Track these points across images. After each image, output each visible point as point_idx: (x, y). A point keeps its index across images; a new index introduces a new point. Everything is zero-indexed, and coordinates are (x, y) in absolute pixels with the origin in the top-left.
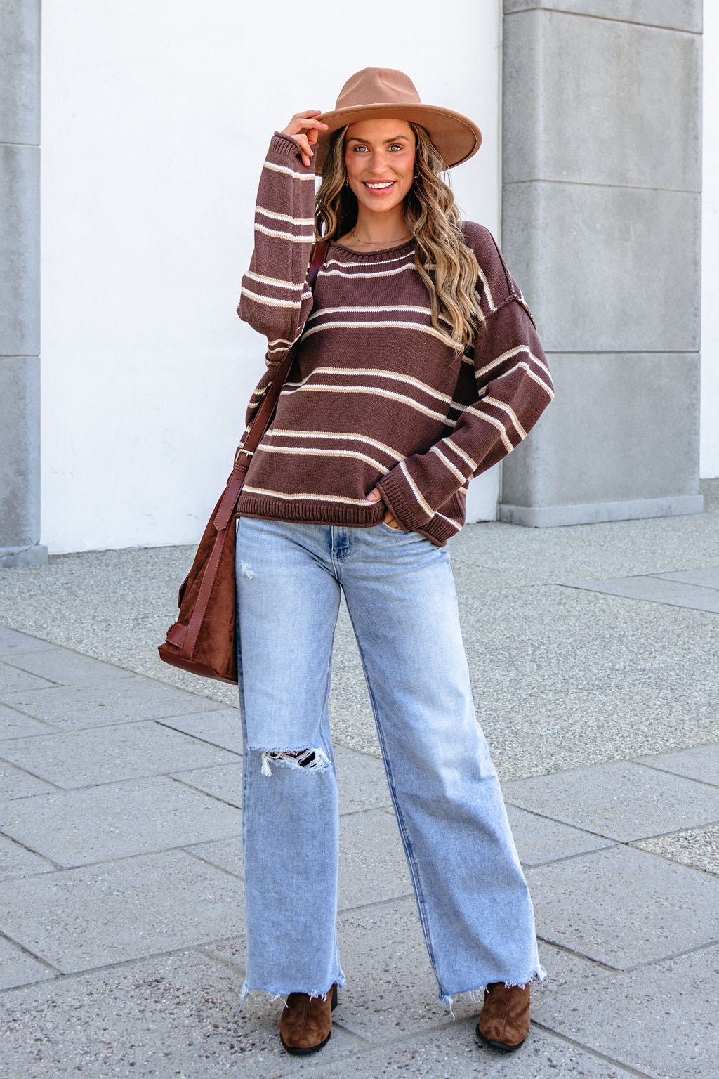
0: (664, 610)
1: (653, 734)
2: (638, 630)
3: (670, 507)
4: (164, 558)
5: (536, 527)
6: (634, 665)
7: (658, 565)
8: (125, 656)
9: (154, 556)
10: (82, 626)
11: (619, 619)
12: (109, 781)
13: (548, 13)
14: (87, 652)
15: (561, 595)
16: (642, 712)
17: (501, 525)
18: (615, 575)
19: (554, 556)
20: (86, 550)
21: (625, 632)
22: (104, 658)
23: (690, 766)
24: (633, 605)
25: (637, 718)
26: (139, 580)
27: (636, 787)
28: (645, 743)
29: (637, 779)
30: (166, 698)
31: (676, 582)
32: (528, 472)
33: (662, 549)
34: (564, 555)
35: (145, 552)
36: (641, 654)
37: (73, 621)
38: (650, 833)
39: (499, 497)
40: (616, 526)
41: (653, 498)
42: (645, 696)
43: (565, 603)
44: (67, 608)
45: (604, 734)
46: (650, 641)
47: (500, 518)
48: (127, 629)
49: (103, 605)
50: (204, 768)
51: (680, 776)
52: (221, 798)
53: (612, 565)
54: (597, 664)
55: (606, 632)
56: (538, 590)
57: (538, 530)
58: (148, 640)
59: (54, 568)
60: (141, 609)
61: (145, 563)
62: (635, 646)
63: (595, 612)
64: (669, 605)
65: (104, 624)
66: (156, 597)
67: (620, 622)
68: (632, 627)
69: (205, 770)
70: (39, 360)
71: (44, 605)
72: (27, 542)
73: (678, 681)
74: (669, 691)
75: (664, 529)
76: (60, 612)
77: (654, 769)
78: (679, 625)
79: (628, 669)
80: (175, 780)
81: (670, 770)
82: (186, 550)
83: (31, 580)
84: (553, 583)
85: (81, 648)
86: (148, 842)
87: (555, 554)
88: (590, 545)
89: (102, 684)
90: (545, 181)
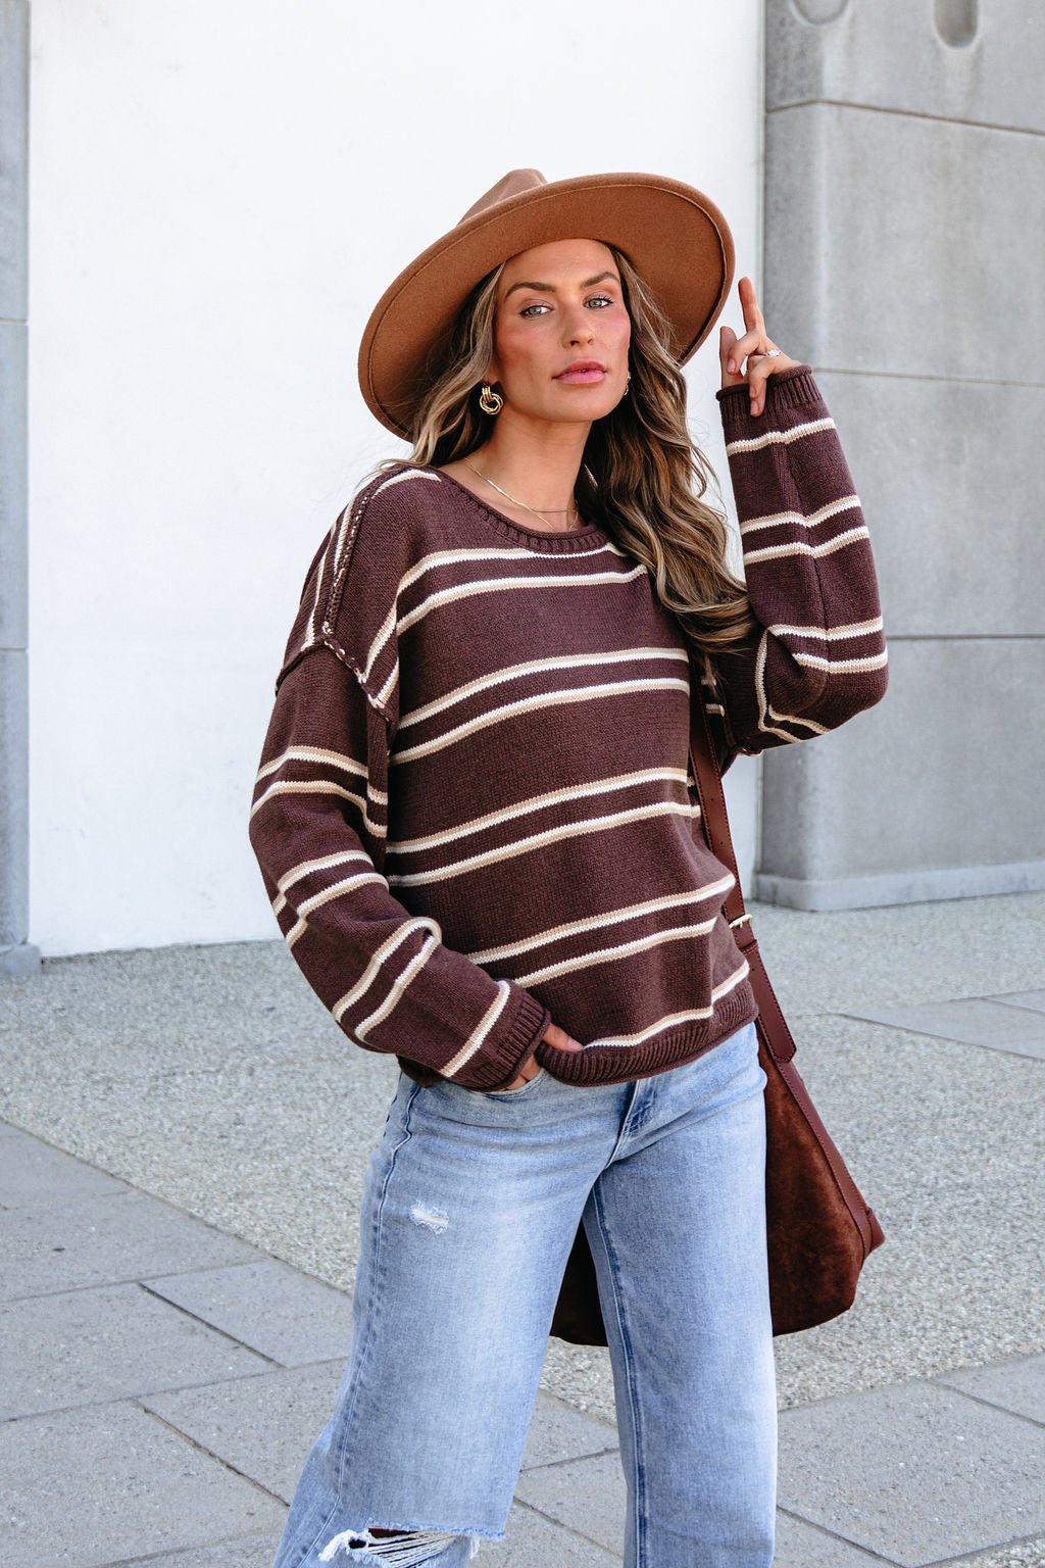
0: (1008, 1064)
1: (975, 1323)
2: (963, 1103)
3: (1025, 878)
4: (224, 963)
5: (813, 911)
6: (952, 1176)
7: (1002, 981)
8: (121, 1150)
9: (208, 960)
10: (66, 1090)
11: (934, 1083)
12: (34, 1412)
13: (835, 108)
14: (61, 1141)
15: (843, 1034)
16: (961, 1275)
17: (758, 906)
18: (932, 997)
19: (838, 963)
20: (105, 948)
21: (941, 1108)
22: (85, 1156)
23: (1036, 1395)
24: (958, 1056)
25: (950, 1287)
26: (177, 1003)
27: (940, 1438)
28: (962, 1343)
29: (942, 1421)
30: (168, 1236)
31: (1030, 1011)
32: (801, 825)
33: (1010, 951)
34: (854, 960)
35: (194, 953)
36: (965, 1152)
37: (54, 1080)
38: (958, 1548)
39: (756, 863)
40: (938, 909)
41: (998, 863)
42: (967, 1241)
43: (849, 1051)
44: (52, 1055)
45: (893, 1321)
46: (982, 1127)
47: (758, 895)
48: (137, 1097)
49: (110, 1051)
50: (196, 1386)
51: (1018, 1415)
52: (216, 1452)
53: (927, 979)
54: (891, 1173)
55: (912, 1109)
56: (807, 1025)
57: (815, 916)
58: (165, 1120)
59: (47, 981)
60: (167, 1059)
61: (191, 973)
62: (957, 1137)
63: (894, 1068)
64: (1016, 1055)
65: (102, 1087)
66: (196, 1035)
67: (935, 1088)
68: (953, 1098)
69: (201, 1390)
70: (26, 658)
71: (16, 1050)
72: (7, 940)
73: (1024, 1209)
74: (1008, 1232)
75: (1014, 916)
76: (38, 1062)
77: (975, 1399)
78: (1032, 1095)
79: (942, 1183)
80: (146, 1411)
81: (1003, 1403)
82: (260, 949)
83: (9, 1002)
84: (833, 1011)
85: (52, 1134)
86: (70, 1549)
87: (839, 959)
88: (895, 943)
89: (70, 1206)
90: (829, 371)
